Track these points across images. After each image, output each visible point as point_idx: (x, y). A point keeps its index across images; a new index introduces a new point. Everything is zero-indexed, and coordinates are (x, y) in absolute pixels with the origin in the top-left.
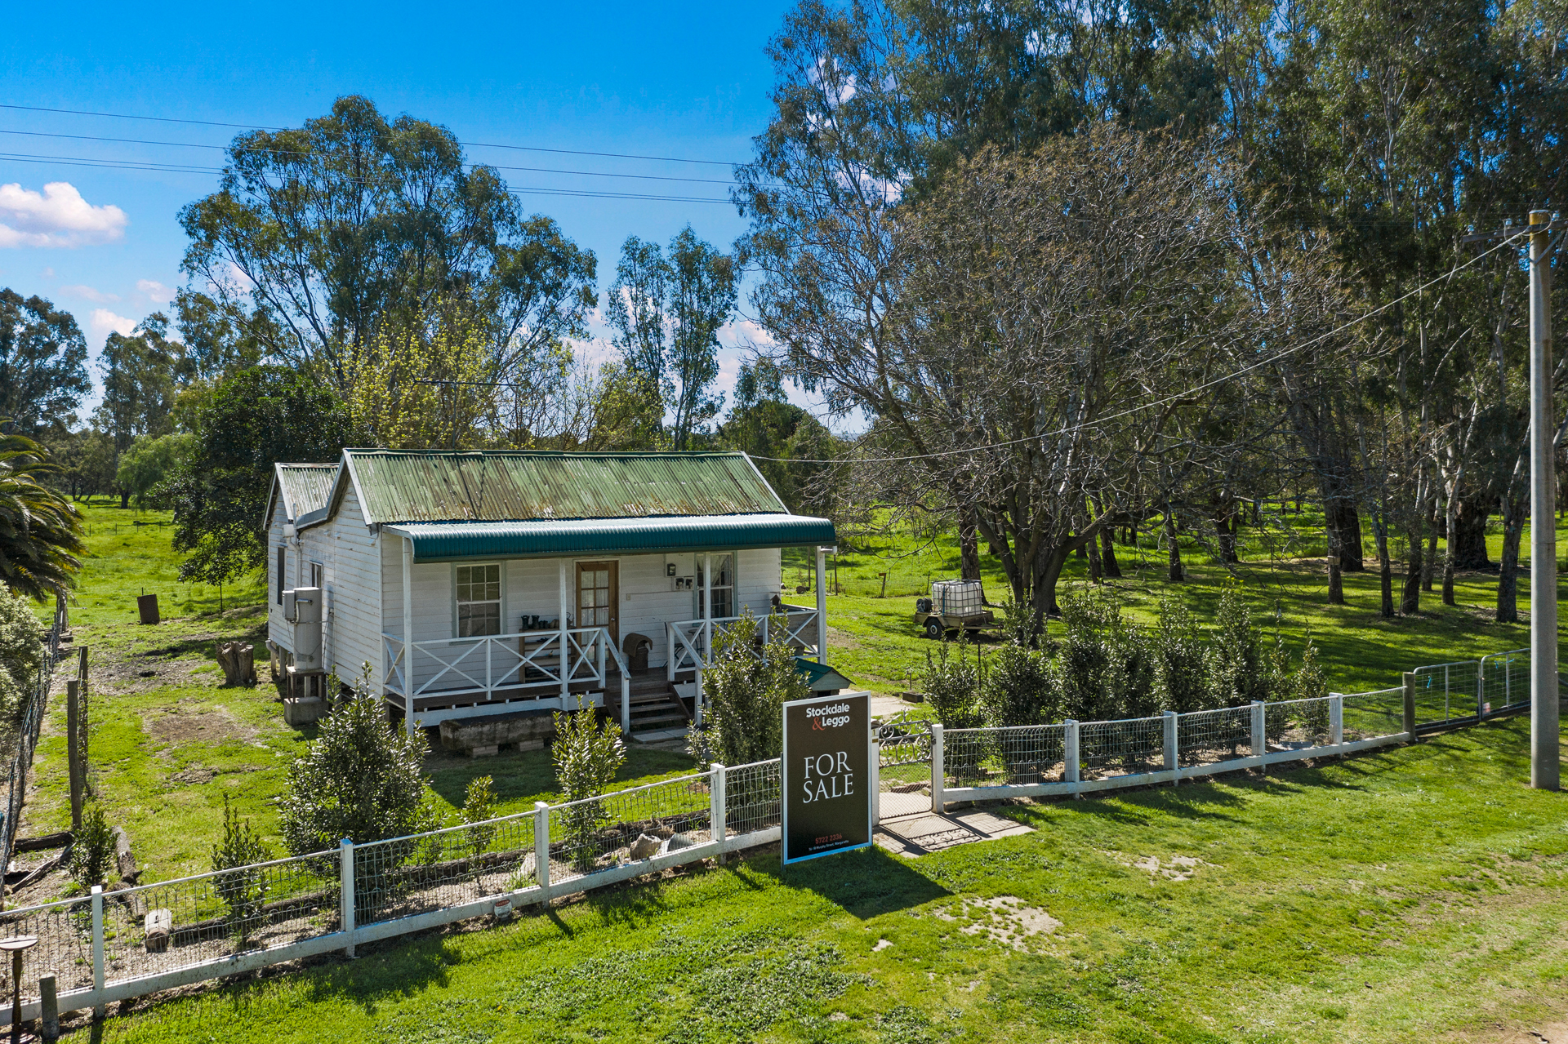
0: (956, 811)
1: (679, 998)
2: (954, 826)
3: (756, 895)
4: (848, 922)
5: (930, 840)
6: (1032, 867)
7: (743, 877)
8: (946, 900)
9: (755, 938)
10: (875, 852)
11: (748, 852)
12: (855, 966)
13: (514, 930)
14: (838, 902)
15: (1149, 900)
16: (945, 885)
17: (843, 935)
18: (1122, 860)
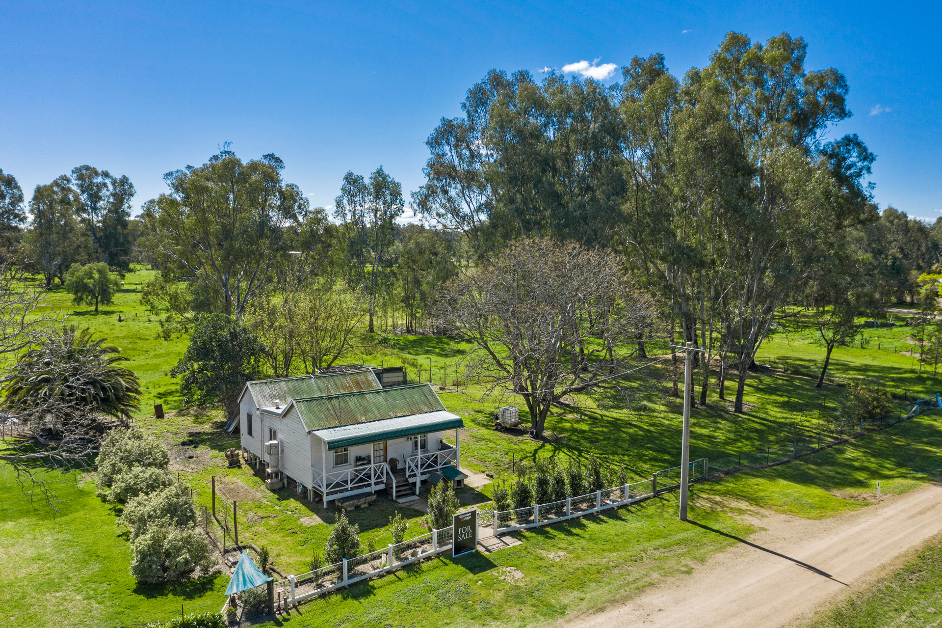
0: (500, 536)
1: (432, 598)
2: (499, 541)
3: (447, 567)
4: (471, 575)
5: (492, 547)
6: (519, 557)
7: (442, 561)
8: (496, 568)
9: (448, 581)
10: (477, 552)
11: (443, 553)
12: (474, 589)
13: (385, 578)
14: (468, 569)
15: (548, 568)
16: (496, 563)
17: (470, 580)
18: (544, 553)
